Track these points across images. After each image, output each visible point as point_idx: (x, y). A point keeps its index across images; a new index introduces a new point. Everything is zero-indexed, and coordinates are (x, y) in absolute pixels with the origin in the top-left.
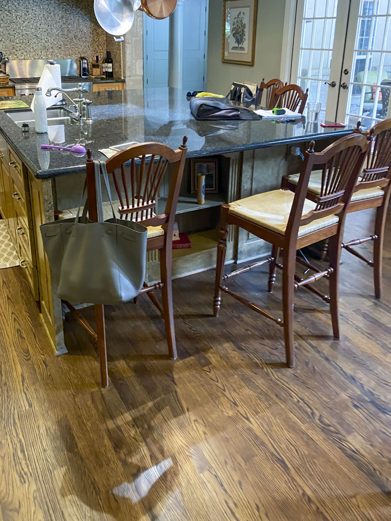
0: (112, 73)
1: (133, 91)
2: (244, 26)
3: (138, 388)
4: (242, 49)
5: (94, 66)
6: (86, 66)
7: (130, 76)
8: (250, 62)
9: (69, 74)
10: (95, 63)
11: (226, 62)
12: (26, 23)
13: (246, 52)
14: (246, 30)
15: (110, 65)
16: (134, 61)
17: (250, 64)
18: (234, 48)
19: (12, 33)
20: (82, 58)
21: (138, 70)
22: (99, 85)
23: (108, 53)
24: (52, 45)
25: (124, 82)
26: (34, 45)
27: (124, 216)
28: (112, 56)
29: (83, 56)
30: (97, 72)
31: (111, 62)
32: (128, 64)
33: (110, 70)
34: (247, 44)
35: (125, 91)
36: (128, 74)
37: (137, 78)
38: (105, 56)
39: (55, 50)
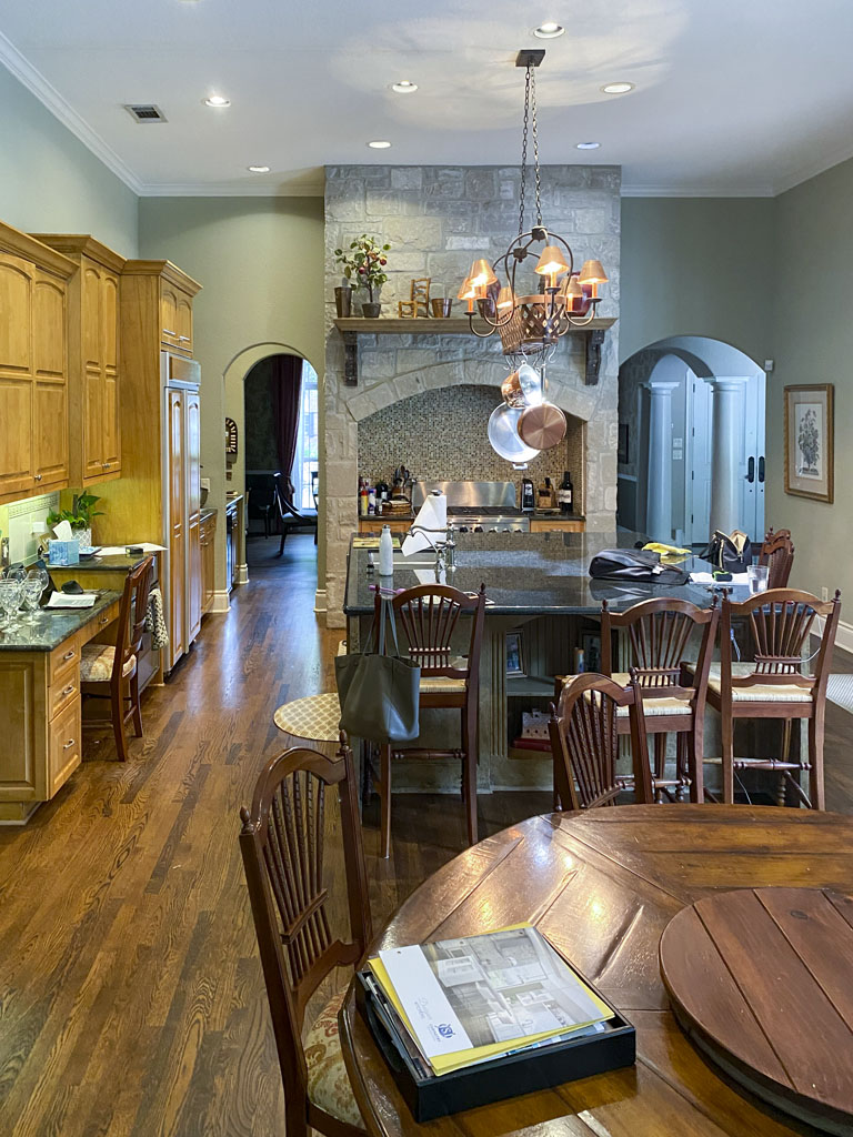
0: (570, 505)
1: (598, 535)
2: (815, 434)
3: (418, 866)
4: (815, 472)
5: (543, 494)
6: (530, 492)
7: (593, 512)
8: (824, 496)
9: (504, 503)
10: (544, 488)
11: (792, 493)
12: (447, 430)
13: (820, 478)
14: (819, 440)
15: (568, 492)
16: (601, 489)
17: (826, 499)
18: (805, 470)
19: (426, 444)
20: (526, 481)
21: (607, 503)
22: (541, 523)
23: (567, 475)
24: (482, 462)
25: (583, 520)
26: (455, 461)
27: (415, 657)
28: (573, 480)
29: (527, 477)
30: (546, 502)
31: (571, 488)
32: (590, 493)
33: (568, 501)
34: (820, 465)
35: (585, 534)
36: (590, 507)
37: (605, 514)
38: (561, 478)
39: (486, 469)
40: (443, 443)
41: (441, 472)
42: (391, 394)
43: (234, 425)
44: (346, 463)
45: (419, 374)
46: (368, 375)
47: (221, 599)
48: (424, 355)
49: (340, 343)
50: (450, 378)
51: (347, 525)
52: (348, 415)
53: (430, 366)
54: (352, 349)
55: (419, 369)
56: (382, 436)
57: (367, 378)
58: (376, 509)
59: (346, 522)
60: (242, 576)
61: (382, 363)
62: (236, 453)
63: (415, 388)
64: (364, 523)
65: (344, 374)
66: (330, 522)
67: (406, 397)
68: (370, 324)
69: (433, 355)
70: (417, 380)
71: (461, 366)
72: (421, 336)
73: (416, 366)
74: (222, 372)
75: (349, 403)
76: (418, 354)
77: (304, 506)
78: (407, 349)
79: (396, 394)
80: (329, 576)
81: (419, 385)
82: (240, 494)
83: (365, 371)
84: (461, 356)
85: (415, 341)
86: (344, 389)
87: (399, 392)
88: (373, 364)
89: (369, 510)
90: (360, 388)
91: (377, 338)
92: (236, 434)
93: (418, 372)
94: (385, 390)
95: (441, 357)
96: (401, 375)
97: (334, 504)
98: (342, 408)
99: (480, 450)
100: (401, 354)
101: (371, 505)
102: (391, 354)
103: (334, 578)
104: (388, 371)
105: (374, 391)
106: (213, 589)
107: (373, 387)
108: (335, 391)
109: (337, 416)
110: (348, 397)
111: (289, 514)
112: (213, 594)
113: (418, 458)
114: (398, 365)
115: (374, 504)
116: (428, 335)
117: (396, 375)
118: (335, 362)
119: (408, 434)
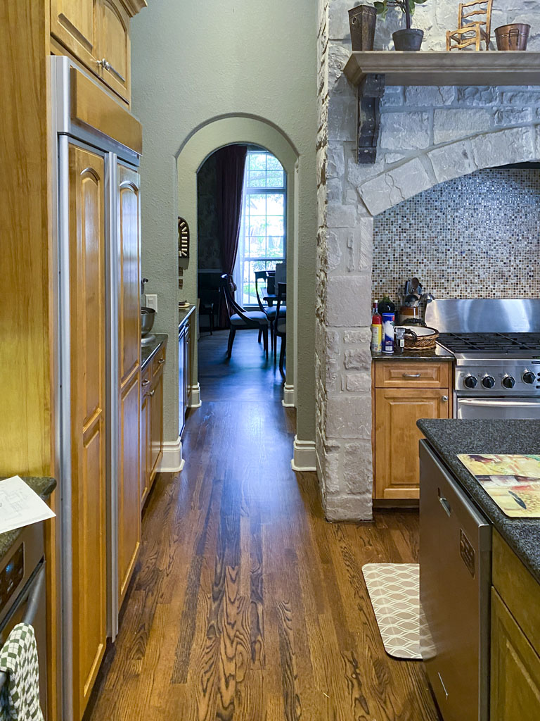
12: (471, 230)
19: (443, 248)
24: (517, 271)
26: (481, 271)
39: (523, 281)
40: (466, 247)
41: (463, 286)
42: (425, 174)
43: (186, 225)
44: (355, 278)
45: (467, 146)
46: (391, 147)
47: (172, 454)
48: (475, 117)
49: (349, 98)
50: (514, 151)
51: (357, 369)
52: (360, 207)
53: (485, 134)
54: (372, 105)
55: (467, 138)
56: (385, 238)
57: (388, 151)
58: (395, 343)
59: (355, 364)
60: (194, 398)
61: (411, 130)
62: (188, 257)
63: (462, 165)
64: (378, 365)
65: (355, 146)
66: (331, 364)
67: (447, 178)
68: (409, 62)
69: (488, 116)
70: (465, 154)
71: (530, 134)
72: (470, 89)
73: (463, 133)
74: (174, 152)
75: (362, 189)
76: (465, 116)
77: (245, 302)
78: (449, 108)
79: (433, 174)
80: (329, 443)
81: (466, 161)
82: (192, 304)
83: (386, 141)
84: (529, 119)
85: (461, 96)
86: (355, 168)
87: (437, 173)
88: (398, 130)
89: (384, 345)
90: (379, 166)
91: (404, 93)
92: (188, 235)
93: (466, 142)
94: (416, 169)
95: (500, 121)
96: (442, 145)
97: (337, 338)
98: (352, 195)
99: (516, 256)
100: (441, 117)
101: (387, 338)
102: (425, 116)
103: (336, 448)
104: (419, 141)
105: (399, 170)
106: (161, 440)
107: (396, 165)
108: (342, 170)
109: (345, 208)
110: (360, 179)
111: (236, 316)
112: (161, 446)
113: (431, 267)
114: (436, 132)
115: (392, 336)
116: (481, 88)
117: (433, 146)
118: (342, 129)
119: (419, 234)
